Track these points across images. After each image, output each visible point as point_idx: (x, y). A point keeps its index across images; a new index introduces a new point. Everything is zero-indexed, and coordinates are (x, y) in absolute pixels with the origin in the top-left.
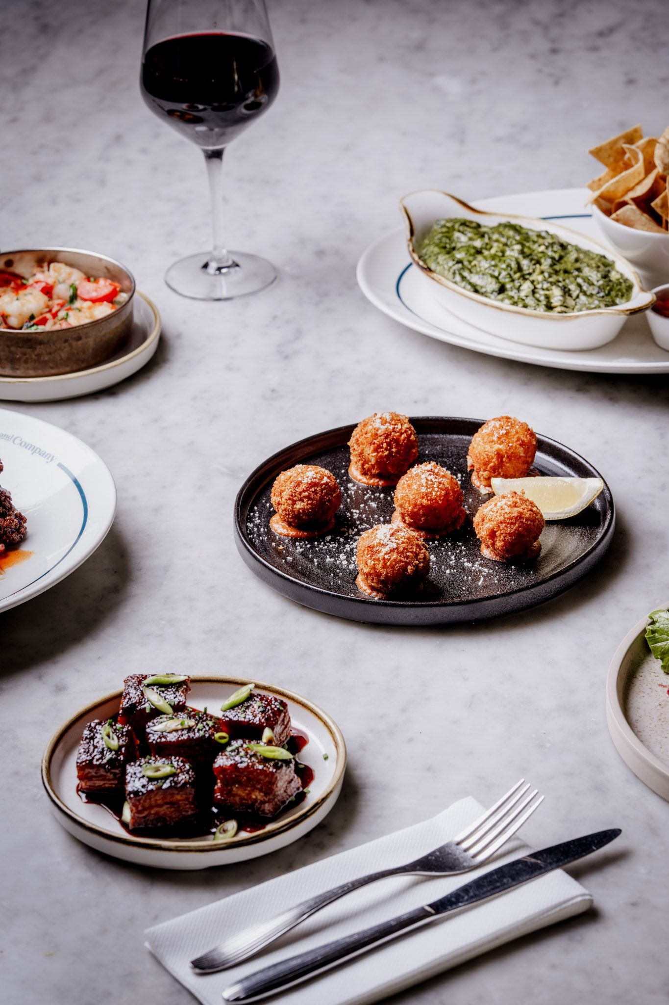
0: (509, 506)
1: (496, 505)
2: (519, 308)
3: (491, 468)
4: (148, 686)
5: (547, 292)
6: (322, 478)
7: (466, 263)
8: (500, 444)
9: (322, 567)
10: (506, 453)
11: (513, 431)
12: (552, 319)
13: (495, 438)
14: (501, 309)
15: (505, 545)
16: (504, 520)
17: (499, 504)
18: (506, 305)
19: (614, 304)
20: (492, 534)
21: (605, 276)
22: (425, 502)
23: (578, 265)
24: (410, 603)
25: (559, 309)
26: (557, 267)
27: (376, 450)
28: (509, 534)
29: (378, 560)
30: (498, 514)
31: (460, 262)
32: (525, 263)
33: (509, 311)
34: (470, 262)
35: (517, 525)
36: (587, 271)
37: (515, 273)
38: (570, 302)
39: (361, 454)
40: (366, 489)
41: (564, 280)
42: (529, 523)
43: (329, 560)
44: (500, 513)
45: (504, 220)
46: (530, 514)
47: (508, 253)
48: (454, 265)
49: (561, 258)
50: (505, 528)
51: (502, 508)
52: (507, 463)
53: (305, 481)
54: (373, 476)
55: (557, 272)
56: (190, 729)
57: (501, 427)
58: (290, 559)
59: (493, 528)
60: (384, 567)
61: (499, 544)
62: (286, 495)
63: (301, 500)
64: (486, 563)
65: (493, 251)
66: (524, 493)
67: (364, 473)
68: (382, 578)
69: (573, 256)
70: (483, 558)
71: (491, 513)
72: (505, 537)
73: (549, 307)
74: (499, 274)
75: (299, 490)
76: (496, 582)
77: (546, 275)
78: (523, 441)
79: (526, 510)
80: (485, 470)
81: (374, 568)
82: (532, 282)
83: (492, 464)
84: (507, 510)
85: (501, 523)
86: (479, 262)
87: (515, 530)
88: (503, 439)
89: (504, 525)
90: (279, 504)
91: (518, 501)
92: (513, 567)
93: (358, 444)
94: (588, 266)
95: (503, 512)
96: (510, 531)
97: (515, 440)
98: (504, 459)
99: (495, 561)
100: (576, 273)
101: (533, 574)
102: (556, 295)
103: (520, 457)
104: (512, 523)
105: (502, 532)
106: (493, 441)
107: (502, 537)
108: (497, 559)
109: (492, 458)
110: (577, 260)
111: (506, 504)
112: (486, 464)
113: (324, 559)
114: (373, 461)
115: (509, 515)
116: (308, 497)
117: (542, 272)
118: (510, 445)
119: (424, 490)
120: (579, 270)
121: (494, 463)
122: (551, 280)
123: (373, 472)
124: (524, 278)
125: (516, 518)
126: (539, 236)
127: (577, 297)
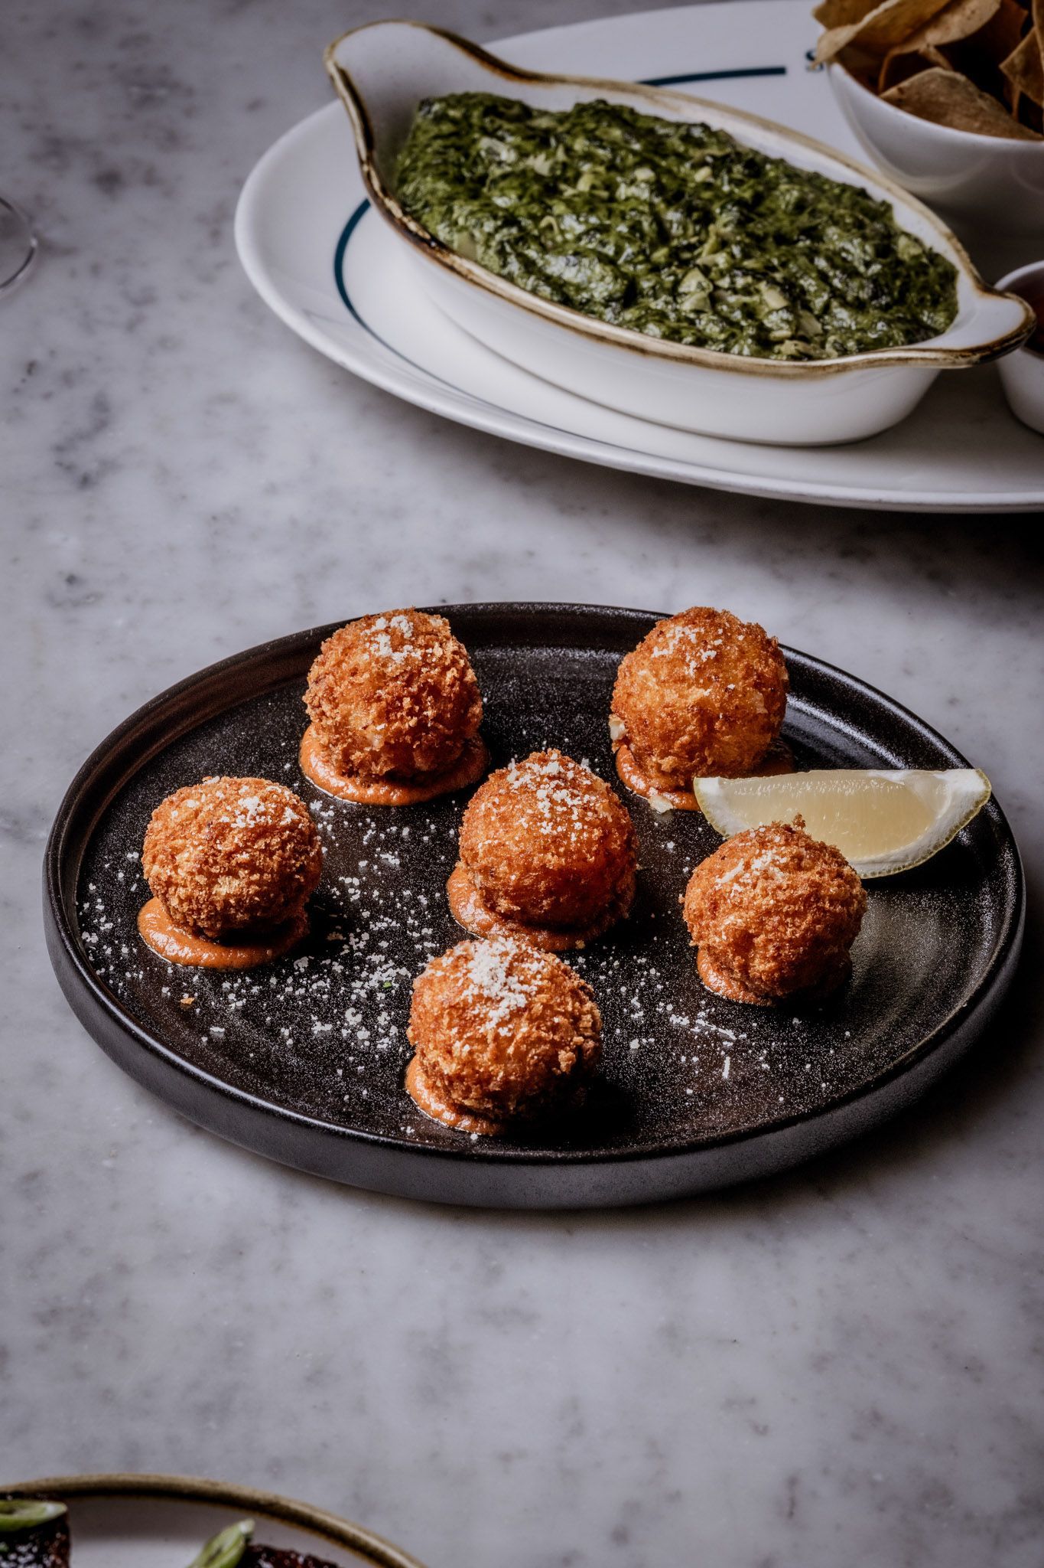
0: (784, 868)
1: (747, 866)
3: (682, 746)
6: (279, 813)
7: (526, 223)
8: (705, 687)
9: (305, 1047)
10: (722, 708)
11: (733, 651)
13: (690, 672)
15: (779, 969)
16: (776, 906)
17: (757, 865)
20: (743, 942)
22: (552, 861)
23: (804, 220)
24: (580, 1154)
26: (758, 227)
27: (385, 715)
28: (790, 941)
29: (483, 1040)
30: (758, 890)
31: (510, 220)
34: (536, 219)
35: (809, 918)
37: (654, 246)
39: (341, 728)
40: (361, 816)
41: (784, 265)
42: (839, 909)
43: (318, 1028)
44: (764, 889)
46: (839, 886)
47: (624, 190)
48: (497, 230)
50: (781, 928)
51: (767, 876)
52: (724, 734)
53: (240, 823)
54: (371, 779)
55: (758, 243)
57: (703, 641)
58: (217, 1030)
59: (748, 927)
60: (499, 1057)
61: (760, 966)
62: (186, 862)
63: (232, 873)
64: (724, 1011)
65: (584, 185)
66: (806, 826)
67: (348, 771)
68: (493, 1086)
69: (788, 195)
70: (713, 999)
71: (736, 887)
72: (778, 949)
74: (619, 251)
75: (224, 847)
76: (765, 1066)
78: (760, 676)
79: (826, 877)
80: (664, 754)
81: (470, 1062)
82: (706, 270)
83: (685, 738)
84: (781, 878)
85: (768, 913)
86: (559, 217)
87: (807, 930)
88: (710, 673)
89: (776, 919)
90: (169, 883)
91: (803, 851)
92: (796, 1021)
93: (334, 703)
94: (835, 222)
95: (772, 885)
96: (793, 933)
97: (740, 673)
98: (717, 725)
99: (745, 1006)
100: (804, 243)
101: (853, 1036)
102: (772, 300)
103: (756, 716)
104: (795, 914)
105: (771, 936)
106: (683, 679)
107: (771, 951)
108: (750, 999)
109: (686, 723)
110: (800, 206)
111: (774, 862)
112: (668, 738)
113: (305, 1026)
114: (377, 743)
115: (788, 893)
116: (251, 866)
117: (723, 242)
118: (729, 686)
119: (546, 829)
120: (814, 234)
121: (691, 734)
123: (376, 769)
125: (806, 900)
126: (687, 139)
127: (826, 309)
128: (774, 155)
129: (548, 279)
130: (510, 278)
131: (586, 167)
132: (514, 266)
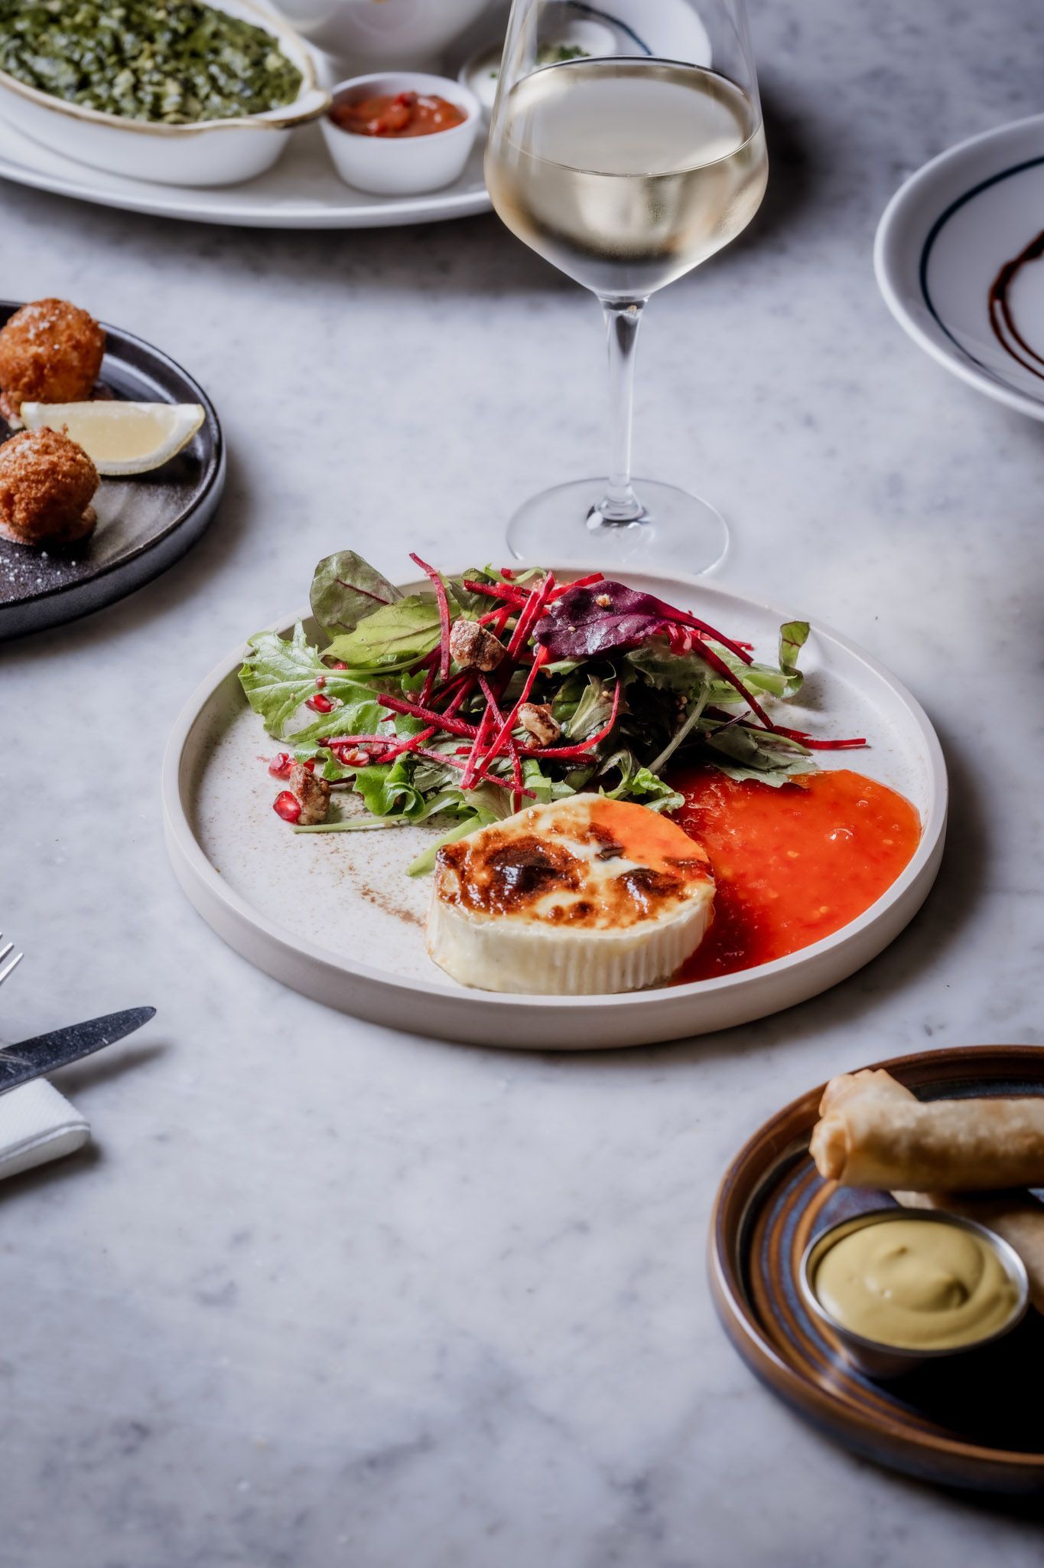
0: (37, 452)
1: (14, 450)
3: (25, 384)
5: (157, 89)
8: (40, 346)
10: (50, 360)
11: (63, 325)
13: (32, 337)
15: (28, 517)
16: (26, 475)
18: (88, 109)
19: (266, 108)
20: (8, 499)
21: (258, 63)
28: (35, 499)
30: (17, 465)
32: (128, 39)
35: (47, 484)
36: (229, 55)
37: (110, 55)
38: (194, 105)
42: (68, 481)
44: (20, 464)
46: (71, 466)
47: (105, 21)
49: (190, 31)
50: (28, 490)
51: (24, 456)
52: (50, 377)
55: (176, 55)
57: (44, 317)
59: (9, 489)
61: (19, 516)
66: (66, 430)
71: (6, 463)
72: (27, 504)
73: (158, 114)
74: (82, 58)
76: (13, 579)
77: (159, 59)
78: (78, 342)
79: (63, 460)
80: (15, 389)
82: (136, 71)
83: (25, 380)
84: (32, 458)
85: (21, 480)
87: (45, 492)
88: (44, 338)
89: (26, 484)
91: (52, 443)
92: (44, 554)
95: (25, 462)
96: (36, 494)
97: (64, 338)
98: (46, 371)
99: (16, 544)
101: (77, 565)
103: (73, 368)
104: (38, 482)
105: (23, 495)
106: (28, 341)
107: (23, 505)
108: (20, 540)
109: (27, 369)
111: (30, 449)
112: (16, 379)
115: (34, 468)
118: (56, 347)
121: (29, 376)
122: (167, 67)
124: (122, 64)
125: (46, 473)
129: (31, 72)
130: (8, 72)
132: (12, 64)
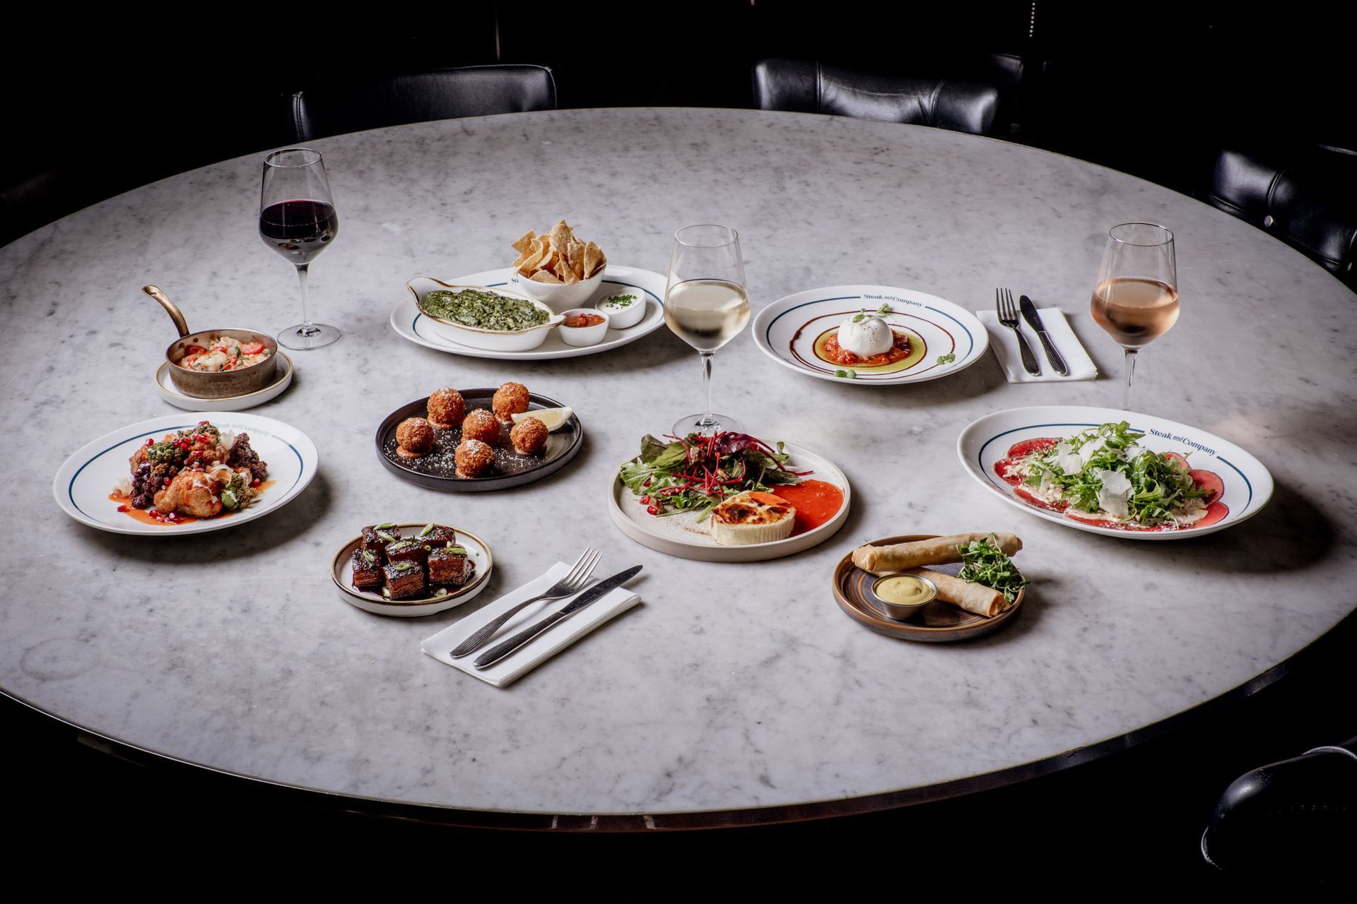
2: (493, 331)
3: (507, 410)
4: (378, 530)
6: (424, 424)
7: (455, 312)
8: (509, 398)
9: (433, 468)
10: (514, 401)
11: (514, 391)
12: (513, 334)
13: (504, 397)
14: (483, 332)
15: (529, 446)
16: (528, 432)
17: (525, 424)
18: (485, 329)
19: (542, 323)
20: (522, 441)
22: (482, 429)
23: (515, 306)
24: (489, 481)
25: (515, 329)
26: (505, 308)
27: (443, 409)
28: (530, 440)
29: (471, 458)
30: (524, 430)
31: (451, 311)
33: (488, 333)
34: (457, 311)
35: (534, 435)
36: (522, 309)
39: (435, 412)
40: (441, 430)
41: (512, 315)
42: (540, 434)
43: (436, 465)
44: (526, 429)
45: (465, 289)
46: (540, 429)
48: (449, 314)
50: (528, 437)
52: (516, 406)
53: (416, 425)
54: (443, 423)
55: (506, 311)
56: (410, 546)
57: (507, 391)
58: (415, 467)
59: (522, 438)
60: (474, 461)
61: (526, 446)
62: (406, 435)
63: (416, 436)
64: (521, 456)
65: (466, 304)
66: (529, 419)
67: (438, 422)
68: (474, 468)
69: (511, 303)
70: (518, 454)
73: (509, 328)
74: (476, 315)
75: (413, 431)
76: (530, 464)
81: (468, 463)
82: (495, 317)
84: (530, 426)
85: (525, 435)
86: (462, 310)
88: (509, 396)
89: (529, 434)
90: (402, 440)
91: (529, 423)
92: (534, 457)
93: (433, 406)
94: (521, 306)
95: (528, 427)
96: (531, 438)
98: (514, 404)
99: (525, 455)
100: (516, 310)
101: (545, 460)
102: (510, 321)
103: (522, 403)
104: (532, 433)
105: (527, 439)
106: (503, 399)
107: (528, 442)
108: (526, 453)
109: (507, 405)
110: (514, 304)
112: (504, 408)
113: (433, 465)
114: (443, 415)
115: (530, 430)
116: (419, 434)
117: (498, 312)
119: (480, 422)
120: (518, 309)
121: (508, 407)
123: (444, 420)
126: (488, 294)
127: (522, 322)
128: (507, 296)
129: (461, 321)
130: (453, 322)
131: (466, 301)
132: (453, 320)
